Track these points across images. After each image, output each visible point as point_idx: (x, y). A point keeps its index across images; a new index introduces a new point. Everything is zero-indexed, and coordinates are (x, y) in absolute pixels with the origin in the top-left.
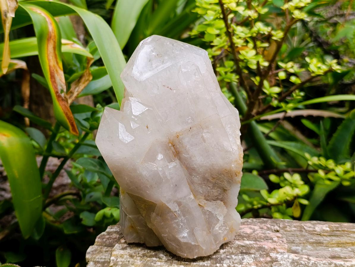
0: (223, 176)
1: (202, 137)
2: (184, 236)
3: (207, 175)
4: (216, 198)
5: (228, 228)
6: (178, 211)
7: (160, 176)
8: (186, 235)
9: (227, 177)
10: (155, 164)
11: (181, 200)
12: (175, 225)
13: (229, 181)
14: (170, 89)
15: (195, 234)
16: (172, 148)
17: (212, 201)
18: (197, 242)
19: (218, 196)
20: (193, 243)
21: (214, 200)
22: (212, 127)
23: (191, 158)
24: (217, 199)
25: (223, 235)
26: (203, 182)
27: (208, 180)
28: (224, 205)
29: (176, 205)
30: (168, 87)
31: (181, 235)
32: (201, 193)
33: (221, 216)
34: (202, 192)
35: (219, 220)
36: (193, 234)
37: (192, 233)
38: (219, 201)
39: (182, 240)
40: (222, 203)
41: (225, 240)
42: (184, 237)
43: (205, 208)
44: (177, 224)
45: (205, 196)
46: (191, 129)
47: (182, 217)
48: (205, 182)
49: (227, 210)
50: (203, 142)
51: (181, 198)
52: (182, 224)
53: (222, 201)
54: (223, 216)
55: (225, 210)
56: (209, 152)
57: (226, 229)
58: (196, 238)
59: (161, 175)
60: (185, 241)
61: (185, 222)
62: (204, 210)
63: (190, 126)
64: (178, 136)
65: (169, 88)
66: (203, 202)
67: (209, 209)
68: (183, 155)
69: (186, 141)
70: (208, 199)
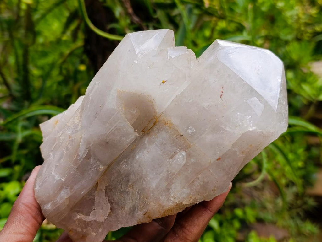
0: (139, 197)
1: (176, 153)
3: (132, 177)
4: (112, 201)
5: (84, 230)
6: (81, 158)
9: (139, 204)
14: (221, 95)
17: (107, 198)
19: (115, 202)
21: (109, 201)
23: (145, 148)
24: (111, 203)
25: (75, 227)
26: (123, 176)
27: (128, 181)
28: (107, 215)
29: (87, 152)
30: (222, 92)
31: (54, 173)
32: (111, 180)
33: (95, 216)
35: (89, 216)
37: (61, 186)
38: (110, 206)
40: (109, 211)
41: (71, 232)
43: (96, 192)
45: (109, 186)
46: (181, 136)
47: (75, 167)
48: (124, 179)
49: (104, 220)
50: (170, 157)
53: (111, 209)
54: (95, 219)
56: (160, 167)
57: (82, 229)
60: (50, 180)
61: (72, 173)
62: (93, 191)
63: (184, 134)
64: (167, 124)
66: (102, 187)
67: (97, 198)
68: (147, 139)
69: (164, 135)
70: (107, 191)
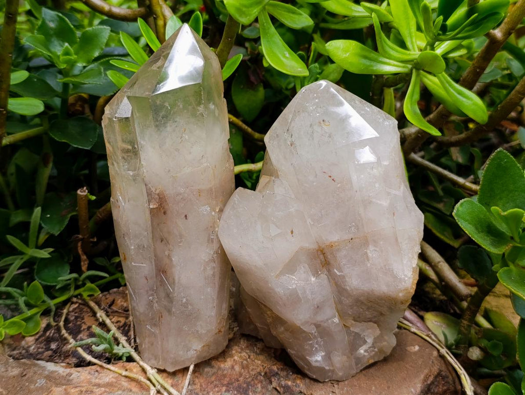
0: (384, 301)
1: (366, 254)
2: (317, 358)
3: (362, 298)
4: (369, 319)
5: (376, 350)
6: (315, 332)
7: (298, 295)
8: (319, 358)
9: (390, 303)
10: (294, 277)
11: (321, 323)
12: (307, 347)
13: (390, 307)
14: (333, 180)
15: (332, 358)
16: (322, 256)
17: (363, 322)
18: (333, 366)
19: (372, 318)
20: (327, 368)
21: (366, 322)
22: (381, 243)
23: (345, 278)
24: (370, 321)
25: (367, 357)
26: (355, 304)
27: (362, 302)
28: (377, 327)
29: (313, 326)
30: (330, 177)
31: (313, 358)
33: (370, 337)
34: (350, 313)
35: (366, 341)
36: (330, 358)
37: (328, 357)
38: (371, 324)
39: (314, 364)
40: (376, 325)
41: (370, 362)
42: (317, 361)
43: (351, 329)
44: (312, 346)
45: (354, 317)
46: (352, 240)
47: (319, 339)
48: (358, 304)
49: (380, 332)
50: (366, 261)
51: (322, 321)
52: (317, 346)
53: (375, 323)
54: (373, 338)
55: (378, 332)
57: (373, 351)
58: (332, 363)
59: (300, 295)
60: (317, 364)
61: (322, 344)
62: (349, 331)
63: (351, 236)
64: (332, 246)
65: (332, 178)
66: (350, 322)
67: (357, 330)
68: (335, 270)
69: (341, 254)
70: (357, 320)
